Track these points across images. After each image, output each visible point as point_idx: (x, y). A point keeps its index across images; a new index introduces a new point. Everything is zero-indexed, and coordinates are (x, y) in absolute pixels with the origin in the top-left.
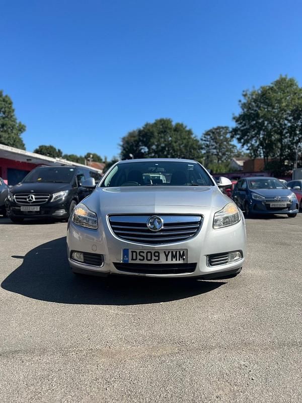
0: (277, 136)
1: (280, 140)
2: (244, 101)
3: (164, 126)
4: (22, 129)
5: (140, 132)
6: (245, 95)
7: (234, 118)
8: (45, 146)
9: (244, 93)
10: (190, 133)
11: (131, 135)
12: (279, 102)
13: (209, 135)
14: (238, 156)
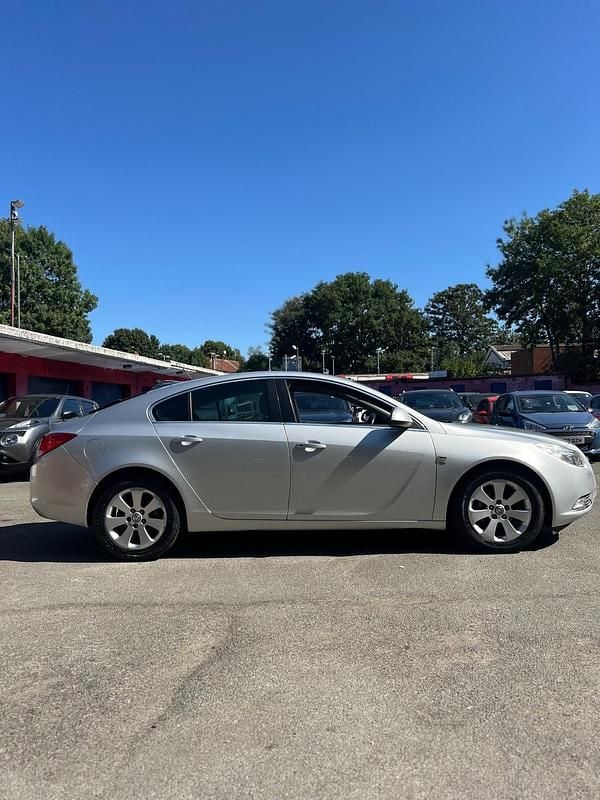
0: (574, 305)
1: (581, 312)
2: (507, 239)
3: (353, 289)
4: (89, 304)
5: (307, 299)
6: (509, 230)
7: (489, 273)
8: (127, 331)
9: (507, 226)
10: (403, 298)
11: (291, 306)
12: (576, 241)
13: (442, 302)
14: (501, 342)
